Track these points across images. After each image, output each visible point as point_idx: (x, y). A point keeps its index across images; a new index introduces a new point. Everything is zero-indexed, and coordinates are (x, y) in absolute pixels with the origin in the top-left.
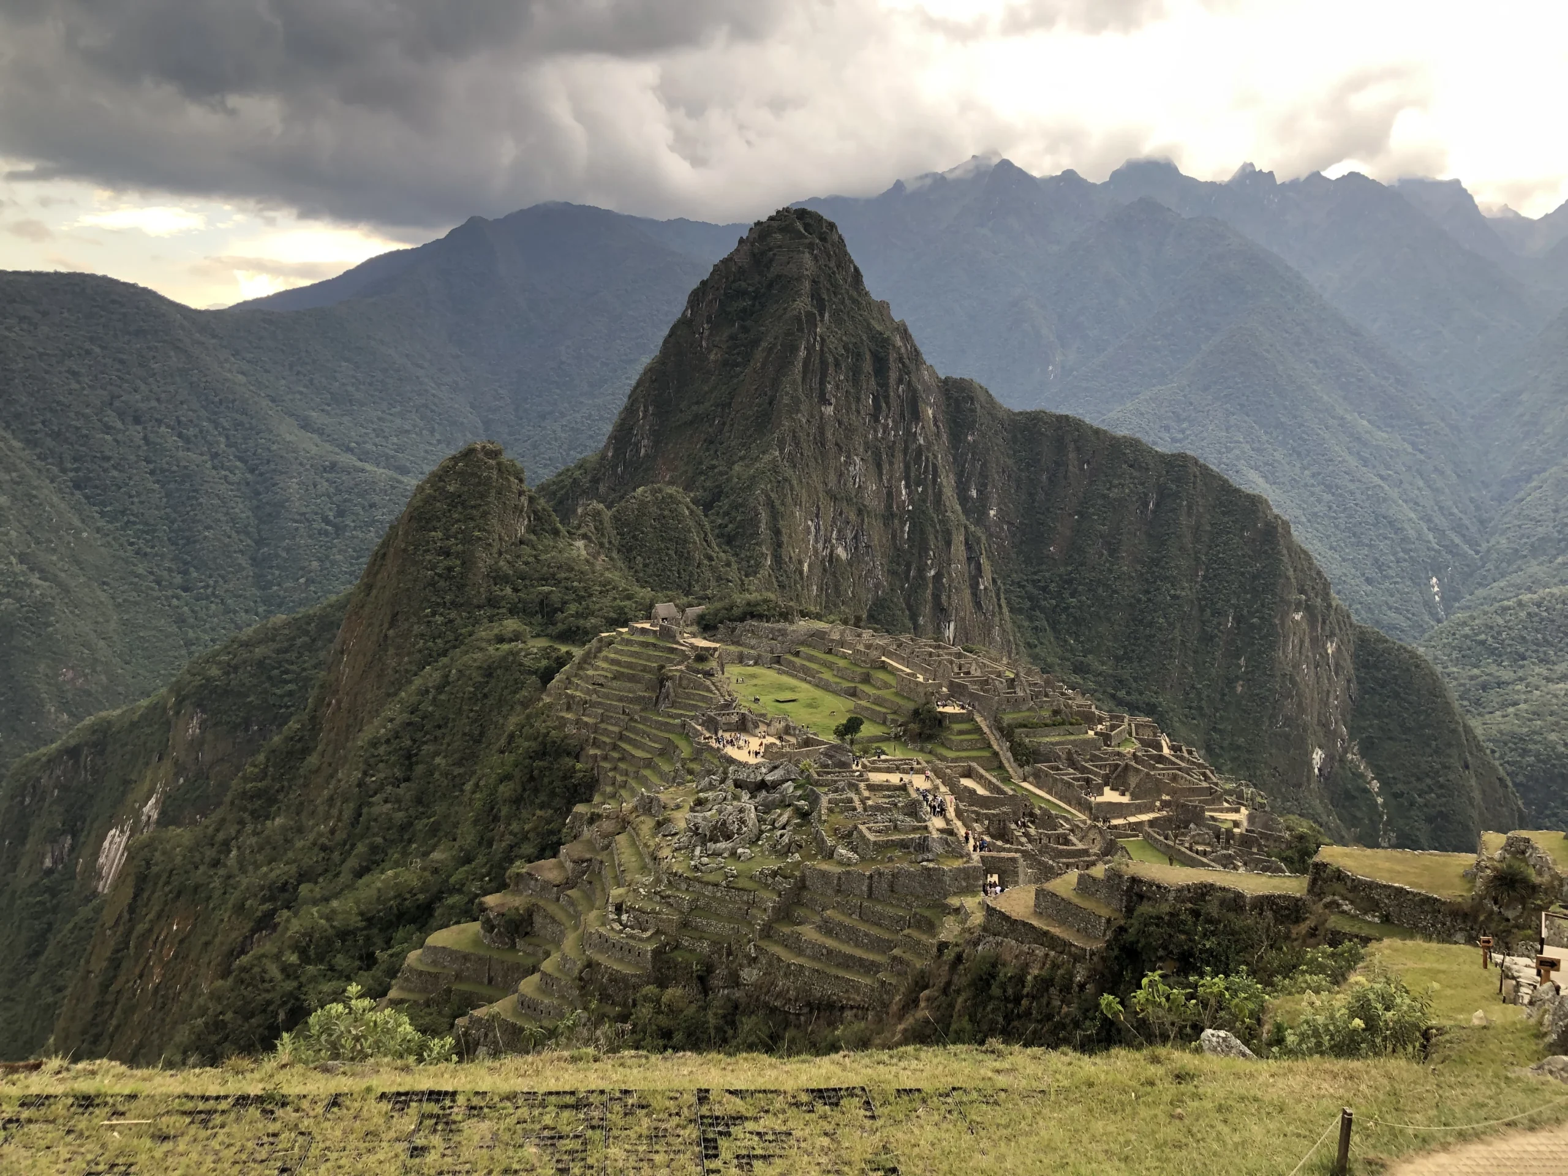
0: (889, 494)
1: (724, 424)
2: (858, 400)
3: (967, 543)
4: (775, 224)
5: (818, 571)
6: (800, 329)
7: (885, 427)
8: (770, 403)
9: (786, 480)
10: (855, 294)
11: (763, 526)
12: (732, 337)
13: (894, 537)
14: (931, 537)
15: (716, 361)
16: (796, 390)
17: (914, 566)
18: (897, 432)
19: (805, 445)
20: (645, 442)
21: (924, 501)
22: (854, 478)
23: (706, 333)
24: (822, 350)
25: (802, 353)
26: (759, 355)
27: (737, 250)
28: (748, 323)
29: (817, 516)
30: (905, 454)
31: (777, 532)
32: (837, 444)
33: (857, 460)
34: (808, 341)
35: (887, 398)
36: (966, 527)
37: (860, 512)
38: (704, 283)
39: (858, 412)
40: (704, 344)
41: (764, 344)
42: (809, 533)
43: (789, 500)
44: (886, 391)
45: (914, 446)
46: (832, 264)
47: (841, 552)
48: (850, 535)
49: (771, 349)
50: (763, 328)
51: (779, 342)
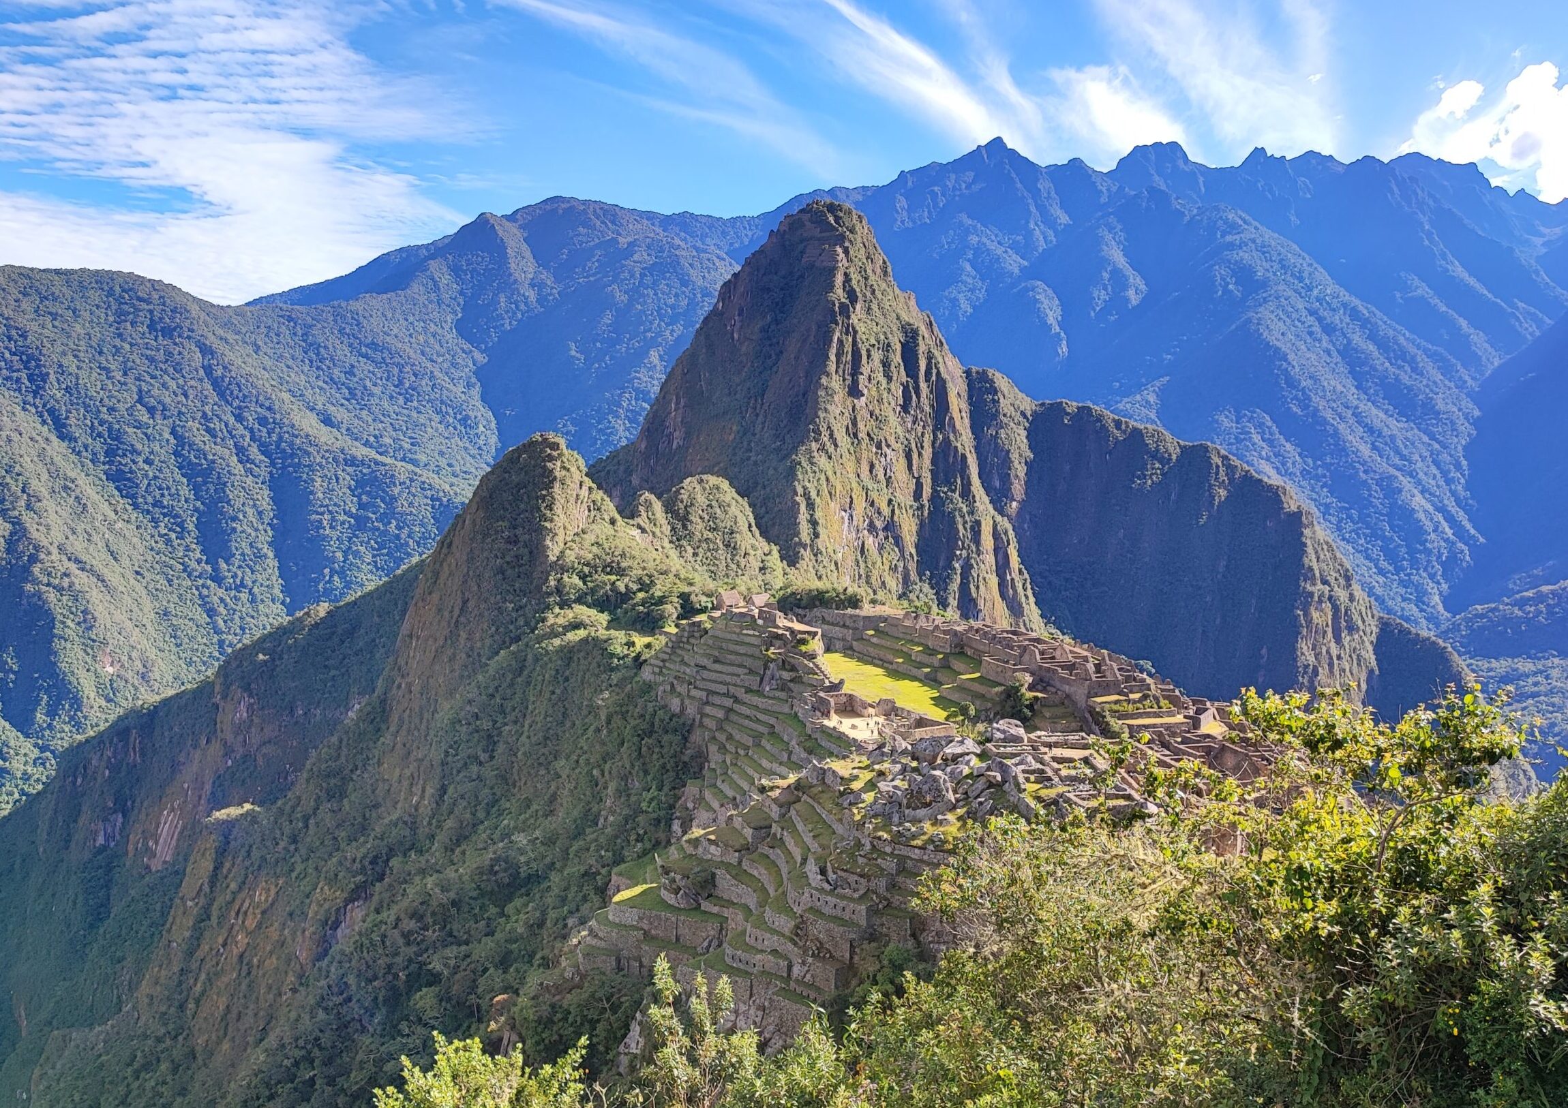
0: (919, 486)
1: (757, 415)
2: (889, 391)
3: (995, 534)
4: (805, 217)
5: (850, 561)
6: (834, 321)
7: (915, 418)
8: (804, 395)
9: (821, 470)
10: (884, 285)
11: (801, 516)
12: (763, 330)
14: (960, 527)
15: (748, 353)
16: (831, 382)
17: (943, 556)
18: (926, 421)
19: (837, 435)
21: (954, 491)
22: (885, 468)
23: (738, 325)
24: (854, 341)
26: (792, 347)
27: (768, 243)
28: (781, 316)
29: (850, 507)
30: (934, 445)
31: (814, 523)
32: (869, 435)
33: (889, 451)
35: (916, 389)
36: (993, 518)
37: (890, 501)
38: (734, 277)
39: (889, 403)
40: (736, 336)
41: (797, 336)
42: (843, 523)
43: (824, 491)
44: (916, 382)
45: (943, 437)
46: (862, 256)
47: (871, 542)
48: (880, 526)
49: (804, 341)
50: (795, 321)
51: (813, 334)
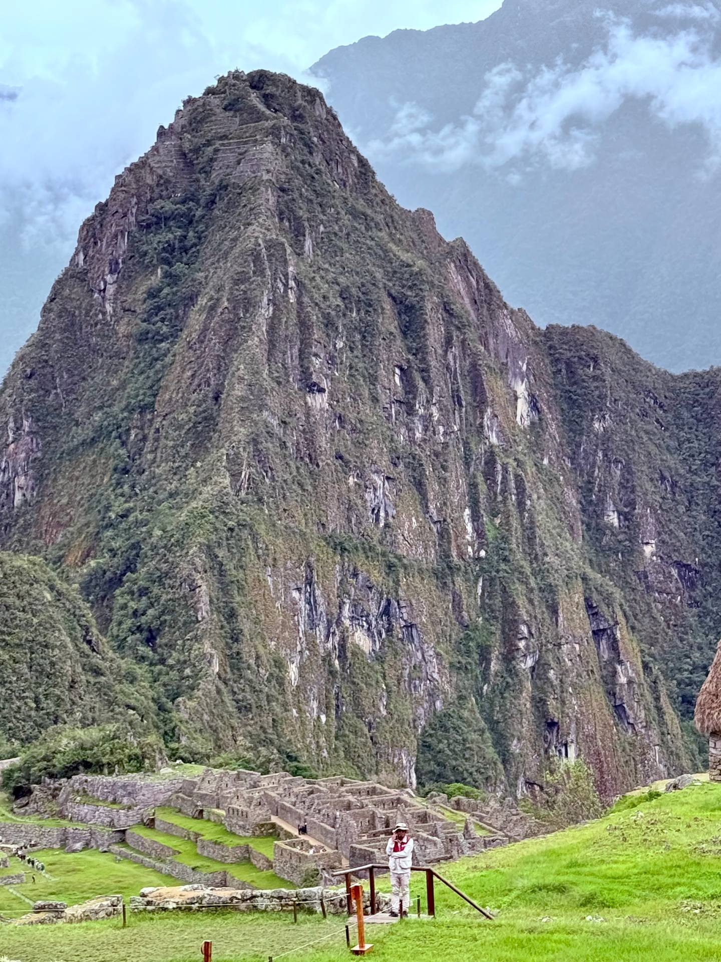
0: (443, 534)
1: (145, 438)
2: (373, 379)
3: (589, 607)
4: (215, 101)
5: (317, 676)
6: (261, 272)
7: (427, 419)
8: (216, 398)
9: (242, 525)
10: (361, 205)
11: (204, 608)
12: (152, 294)
13: (457, 605)
14: (521, 601)
15: (128, 336)
16: (256, 373)
17: (495, 654)
18: (447, 425)
19: (277, 463)
20: (21, 480)
21: (505, 540)
22: (375, 511)
23: (111, 289)
24: (300, 303)
25: (265, 312)
26: (195, 319)
27: (155, 149)
28: (179, 267)
29: (309, 582)
30: (467, 464)
31: (232, 615)
32: (339, 457)
33: (378, 480)
34: (274, 289)
35: (425, 371)
36: (585, 579)
37: (390, 566)
38: (102, 208)
39: (375, 400)
40: (109, 308)
41: (202, 301)
42: (296, 612)
43: (250, 558)
44: (423, 360)
45: (482, 448)
46: (317, 159)
47: (361, 640)
48: (374, 609)
49: (213, 308)
50: (201, 275)
51: (225, 295)
